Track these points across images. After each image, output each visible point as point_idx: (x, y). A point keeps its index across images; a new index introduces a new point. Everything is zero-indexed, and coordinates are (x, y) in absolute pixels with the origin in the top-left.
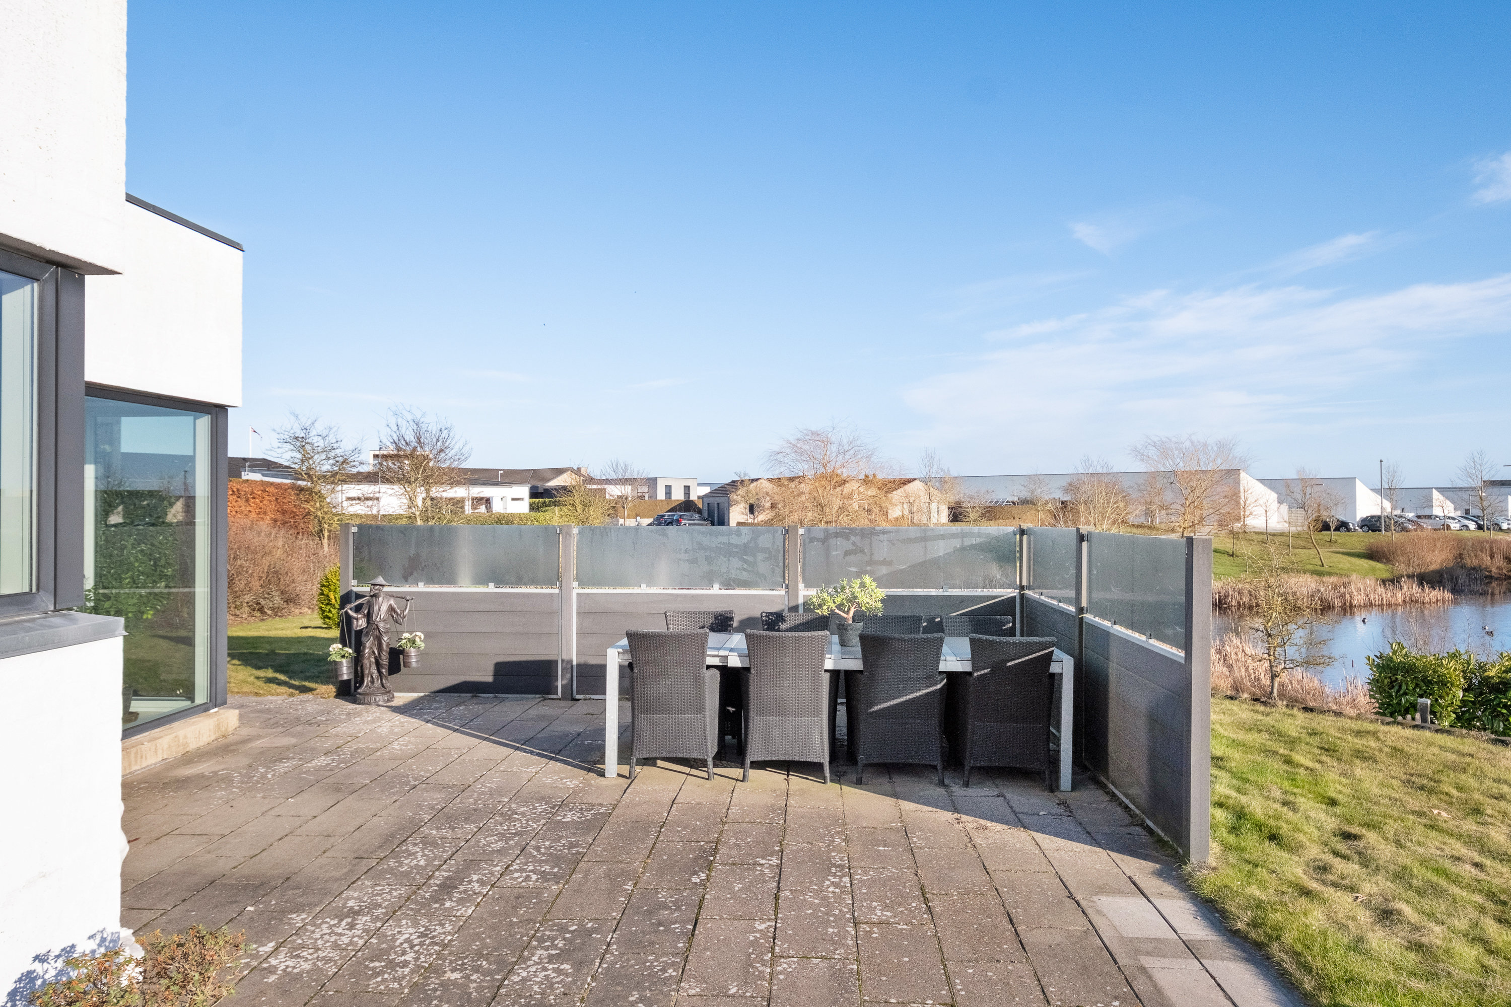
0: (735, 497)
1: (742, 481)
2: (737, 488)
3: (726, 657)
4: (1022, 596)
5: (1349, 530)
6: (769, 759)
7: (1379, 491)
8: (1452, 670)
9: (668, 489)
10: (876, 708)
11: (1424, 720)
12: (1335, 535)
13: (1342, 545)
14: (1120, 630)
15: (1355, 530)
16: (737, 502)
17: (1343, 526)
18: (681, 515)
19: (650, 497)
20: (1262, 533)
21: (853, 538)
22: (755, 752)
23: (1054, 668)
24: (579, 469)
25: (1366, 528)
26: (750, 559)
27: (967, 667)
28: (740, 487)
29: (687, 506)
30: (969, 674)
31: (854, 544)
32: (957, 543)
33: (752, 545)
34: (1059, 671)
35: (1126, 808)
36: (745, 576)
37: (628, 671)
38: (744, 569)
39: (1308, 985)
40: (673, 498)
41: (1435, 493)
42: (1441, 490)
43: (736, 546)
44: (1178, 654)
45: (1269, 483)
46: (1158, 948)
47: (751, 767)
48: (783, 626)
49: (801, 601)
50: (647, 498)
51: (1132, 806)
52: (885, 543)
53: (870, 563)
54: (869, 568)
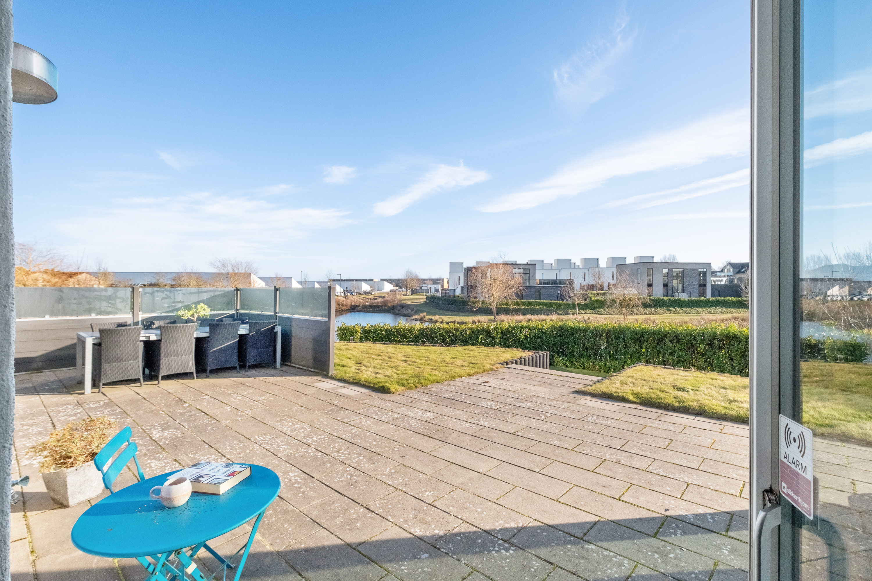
3: (149, 336)
4: (237, 313)
6: (170, 373)
7: (298, 282)
8: (357, 328)
10: (213, 350)
14: (295, 316)
21: (166, 292)
22: (163, 371)
23: (276, 330)
26: (113, 302)
30: (248, 334)
31: (166, 294)
32: (212, 294)
33: (114, 296)
35: (300, 368)
36: (110, 309)
37: (98, 346)
38: (109, 307)
39: (372, 385)
41: (316, 283)
42: (317, 282)
43: (105, 296)
44: (326, 319)
45: (261, 278)
46: (336, 388)
47: (162, 379)
48: (154, 327)
49: (140, 319)
51: (302, 367)
52: (181, 294)
53: (174, 302)
54: (173, 304)
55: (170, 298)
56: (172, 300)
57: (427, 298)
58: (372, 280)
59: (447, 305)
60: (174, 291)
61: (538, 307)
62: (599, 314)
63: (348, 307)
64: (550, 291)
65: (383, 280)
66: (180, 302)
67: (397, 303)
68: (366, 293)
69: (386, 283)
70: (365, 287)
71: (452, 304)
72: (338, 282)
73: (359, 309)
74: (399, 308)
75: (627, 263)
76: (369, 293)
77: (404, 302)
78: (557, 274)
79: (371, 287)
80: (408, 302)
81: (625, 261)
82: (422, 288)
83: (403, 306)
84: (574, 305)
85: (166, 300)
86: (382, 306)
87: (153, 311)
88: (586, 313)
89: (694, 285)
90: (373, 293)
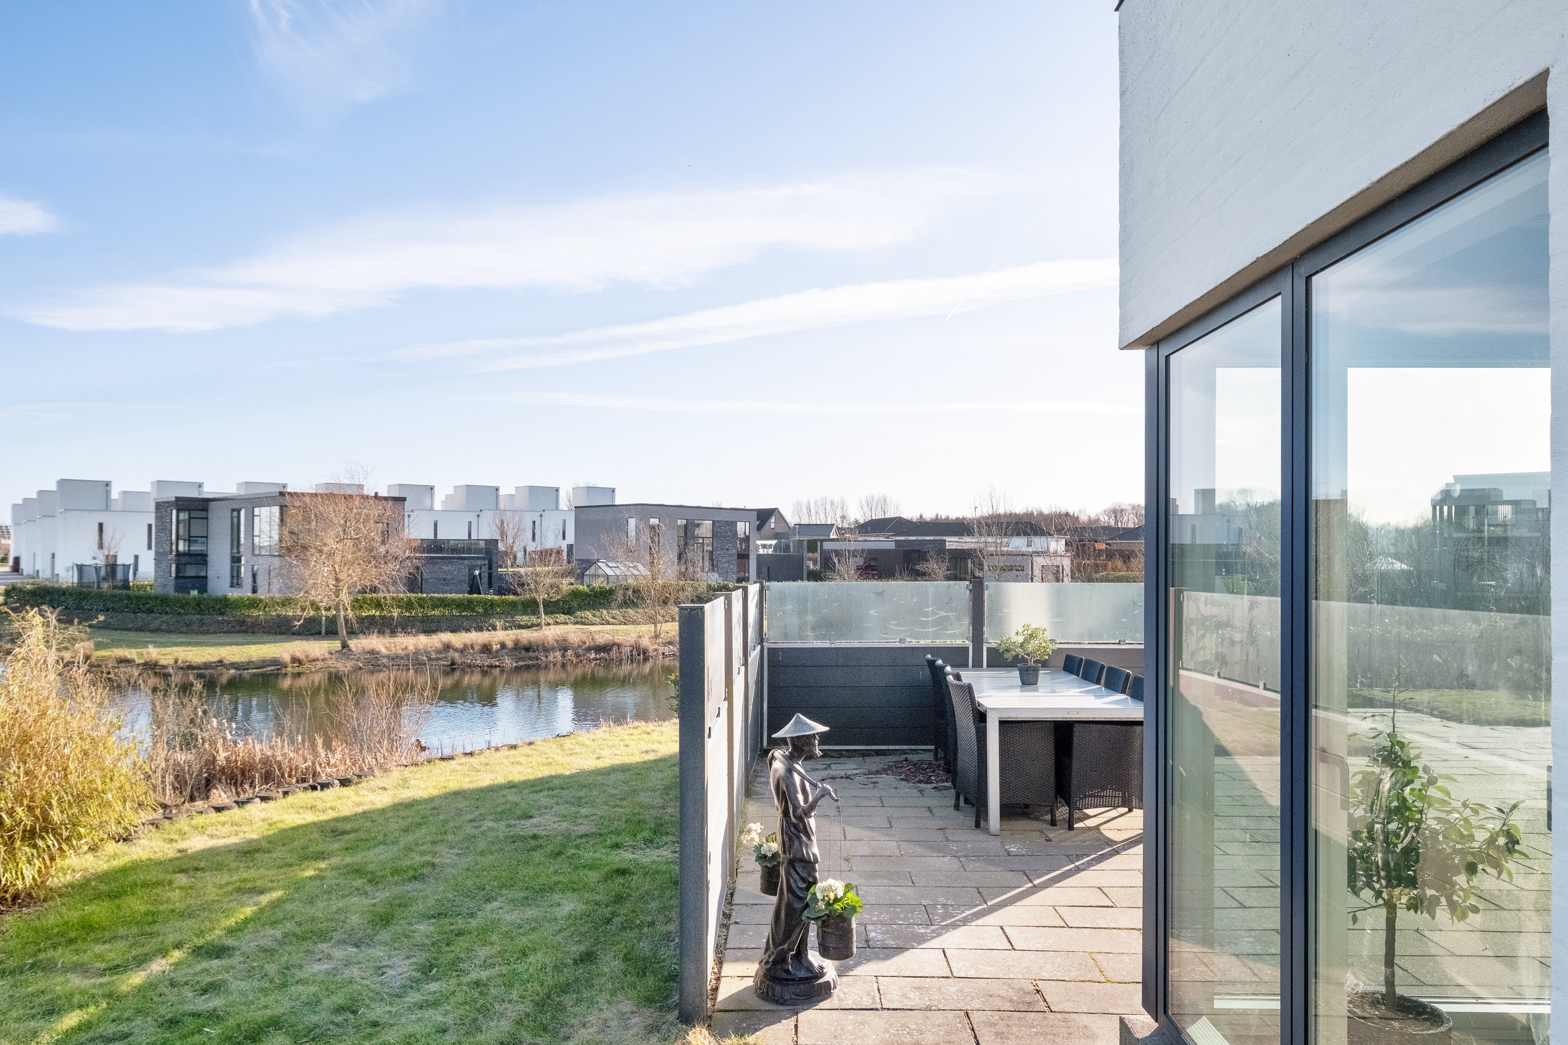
61: (436, 612)
62: (585, 624)
64: (445, 568)
75: (618, 502)
78: (470, 523)
81: (613, 498)
84: (534, 602)
88: (557, 623)
89: (730, 555)
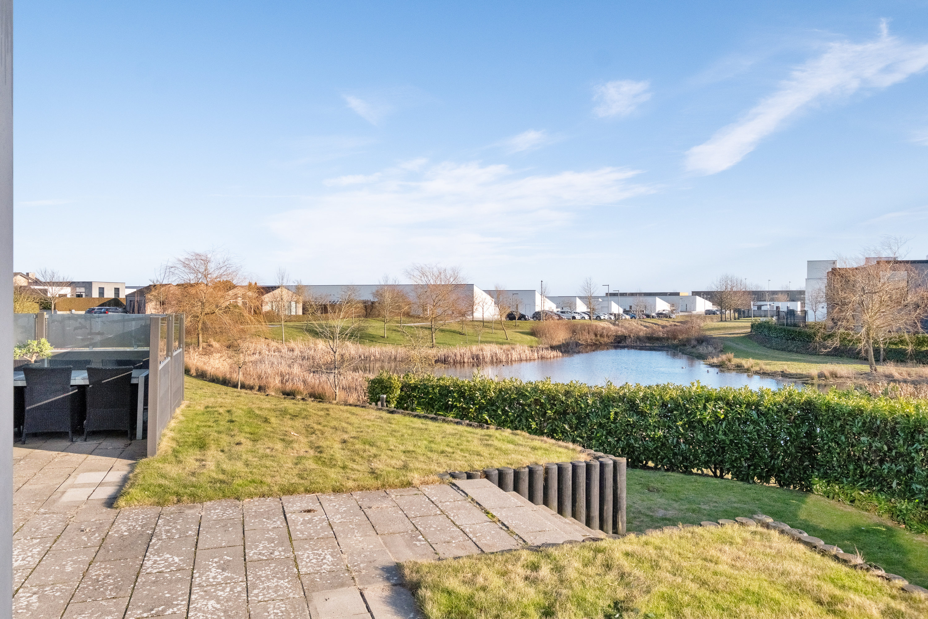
0: (149, 297)
1: (155, 286)
2: (151, 290)
5: (525, 319)
8: (397, 381)
9: (102, 291)
10: (33, 406)
11: (382, 405)
12: (518, 322)
13: (522, 328)
15: (529, 319)
16: (151, 300)
17: (522, 317)
18: (107, 309)
19: (86, 295)
20: (480, 321)
24: (28, 274)
25: (535, 318)
27: (87, 382)
28: (153, 289)
29: (115, 303)
31: (80, 323)
34: (137, 382)
40: (105, 296)
42: (580, 298)
45: (489, 292)
50: (84, 296)
52: (99, 323)
53: (90, 334)
54: (89, 337)
55: (85, 327)
56: (88, 331)
57: (752, 326)
58: (677, 294)
59: (784, 341)
60: (91, 317)
63: (611, 340)
65: (695, 293)
66: (99, 334)
67: (694, 334)
68: (660, 315)
69: (699, 299)
70: (662, 305)
71: (793, 339)
72: (616, 298)
73: (628, 342)
74: (694, 342)
76: (666, 316)
77: (708, 333)
79: (673, 305)
80: (715, 334)
82: (763, 308)
83: (702, 340)
85: (79, 331)
86: (668, 339)
87: (62, 347)
90: (674, 316)
